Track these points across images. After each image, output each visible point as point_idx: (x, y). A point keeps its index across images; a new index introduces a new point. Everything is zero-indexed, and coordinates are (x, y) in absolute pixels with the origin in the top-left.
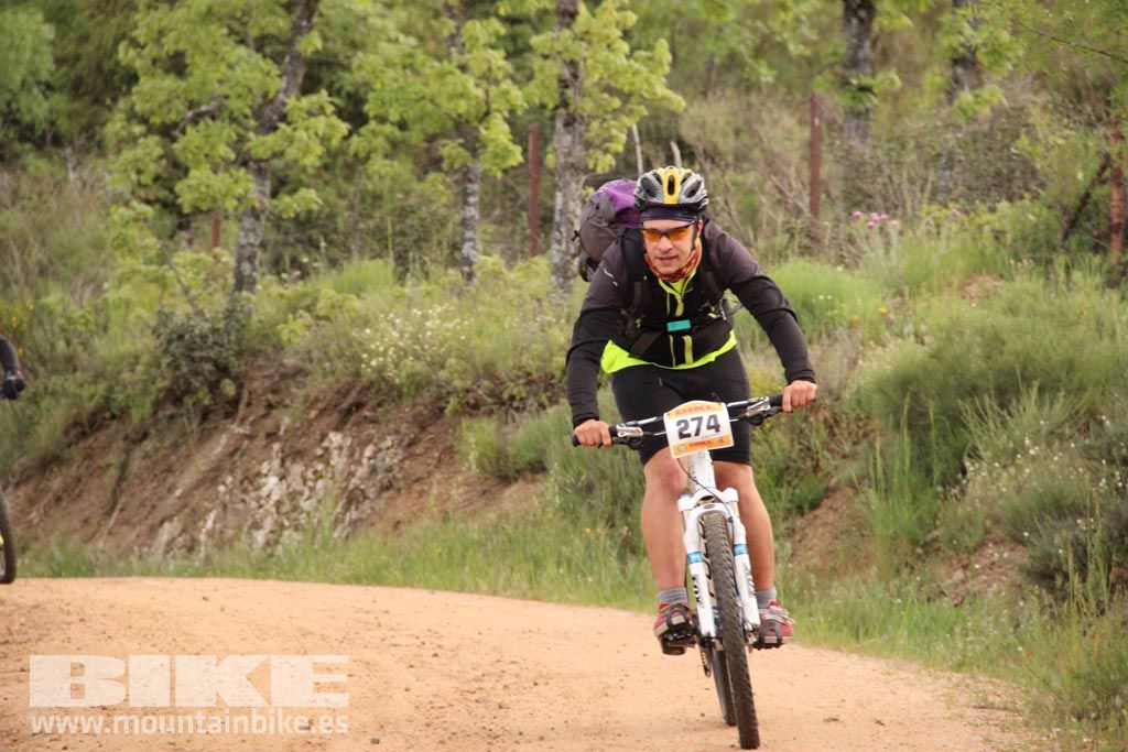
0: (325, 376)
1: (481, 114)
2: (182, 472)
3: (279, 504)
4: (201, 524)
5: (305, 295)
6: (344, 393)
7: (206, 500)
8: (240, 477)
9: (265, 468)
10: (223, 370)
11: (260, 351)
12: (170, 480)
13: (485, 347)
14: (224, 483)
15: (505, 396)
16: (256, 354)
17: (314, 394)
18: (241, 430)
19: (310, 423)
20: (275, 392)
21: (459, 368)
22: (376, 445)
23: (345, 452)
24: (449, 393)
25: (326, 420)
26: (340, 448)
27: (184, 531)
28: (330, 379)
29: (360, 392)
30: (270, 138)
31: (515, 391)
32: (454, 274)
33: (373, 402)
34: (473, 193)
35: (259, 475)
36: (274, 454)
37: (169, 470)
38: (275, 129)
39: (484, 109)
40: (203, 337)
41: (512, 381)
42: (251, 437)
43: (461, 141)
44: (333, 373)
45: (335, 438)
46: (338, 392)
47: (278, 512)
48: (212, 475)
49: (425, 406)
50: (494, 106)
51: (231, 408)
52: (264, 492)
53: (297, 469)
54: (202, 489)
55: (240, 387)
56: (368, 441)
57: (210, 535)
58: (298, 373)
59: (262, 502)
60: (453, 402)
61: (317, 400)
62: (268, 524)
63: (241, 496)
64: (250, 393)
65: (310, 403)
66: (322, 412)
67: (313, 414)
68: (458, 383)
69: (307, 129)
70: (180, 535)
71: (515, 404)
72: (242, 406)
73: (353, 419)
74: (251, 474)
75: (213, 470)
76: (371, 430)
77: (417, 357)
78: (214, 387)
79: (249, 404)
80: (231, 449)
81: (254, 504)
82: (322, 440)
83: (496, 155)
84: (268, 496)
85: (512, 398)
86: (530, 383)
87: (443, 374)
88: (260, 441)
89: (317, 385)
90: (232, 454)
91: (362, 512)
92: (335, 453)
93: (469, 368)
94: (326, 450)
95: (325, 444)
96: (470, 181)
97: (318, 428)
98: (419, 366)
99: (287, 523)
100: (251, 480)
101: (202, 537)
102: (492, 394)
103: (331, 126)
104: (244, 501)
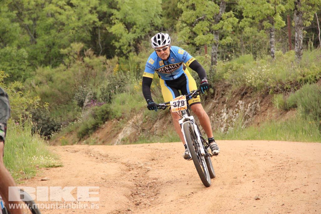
0: (236, 86)
1: (274, 14)
3: (227, 120)
5: (230, 65)
6: (242, 90)
8: (216, 114)
9: (222, 111)
13: (279, 75)
14: (212, 116)
15: (285, 88)
16: (218, 81)
18: (216, 102)
19: (233, 98)
20: (223, 91)
21: (272, 81)
22: (251, 103)
23: (243, 105)
24: (270, 88)
25: (238, 97)
26: (242, 105)
28: (238, 87)
29: (246, 89)
30: (218, 25)
31: (288, 87)
32: (269, 57)
33: (250, 92)
34: (273, 35)
35: (221, 113)
36: (224, 107)
38: (219, 22)
39: (274, 12)
41: (287, 84)
42: (218, 103)
43: (269, 21)
44: (238, 85)
45: (240, 102)
46: (240, 90)
47: (227, 122)
49: (264, 92)
50: (277, 11)
51: (213, 96)
52: (223, 117)
53: (231, 111)
55: (214, 90)
56: (249, 102)
58: (229, 85)
59: (222, 120)
60: (271, 90)
61: (235, 92)
62: (225, 125)
63: (217, 119)
64: (217, 91)
65: (233, 93)
66: (236, 95)
67: (234, 96)
68: (272, 85)
69: (227, 21)
71: (288, 90)
72: (215, 95)
73: (245, 96)
74: (219, 113)
75: (209, 112)
76: (250, 99)
77: (261, 79)
79: (217, 95)
80: (213, 106)
81: (220, 121)
82: (237, 103)
83: (278, 24)
84: (224, 118)
85: (287, 88)
86: (291, 84)
87: (268, 83)
88: (221, 104)
89: (235, 88)
90: (214, 108)
91: (249, 121)
92: (241, 106)
93: (275, 81)
94: (238, 105)
95: (238, 104)
96: (272, 31)
97: (236, 100)
98: (261, 82)
99: (229, 125)
100: (219, 114)
102: (281, 88)
103: (234, 20)
104: (218, 120)
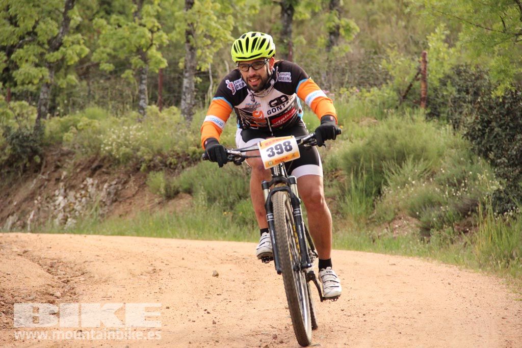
0: (83, 154)
1: (148, 45)
2: (15, 195)
3: (64, 208)
4: (27, 216)
5: (70, 120)
6: (92, 162)
7: (29, 206)
8: (45, 197)
9: (57, 192)
10: (35, 152)
11: (50, 144)
12: (9, 199)
13: (157, 143)
14: (37, 199)
15: (168, 163)
16: (49, 145)
17: (78, 162)
18: (44, 177)
19: (77, 174)
20: (59, 161)
21: (146, 151)
22: (109, 183)
23: (95, 186)
24: (141, 162)
25: (84, 173)
26: (93, 185)
27: (19, 219)
28: (85, 156)
29: (100, 161)
30: (56, 53)
31: (173, 160)
32: (134, 114)
33: (108, 165)
34: (144, 79)
35: (54, 195)
36: (61, 187)
37: (8, 195)
38: (57, 49)
39: (150, 43)
40: (28, 137)
41: (171, 156)
42: (49, 180)
43: (140, 56)
44: (86, 153)
45: (90, 181)
46: (89, 161)
47: (64, 211)
48: (31, 196)
49: (131, 167)
50: (154, 42)
51: (37, 169)
52: (57, 203)
53: (72, 194)
54: (27, 202)
55: (42, 159)
56: (105, 181)
57: (32, 221)
58: (69, 154)
59: (56, 207)
60: (144, 166)
61: (80, 165)
62: (61, 216)
63: (46, 204)
64: (46, 162)
65: (76, 166)
66: (82, 170)
67: (78, 170)
68: (146, 157)
69: (72, 50)
70: (17, 221)
71: (172, 166)
72: (43, 167)
73: (98, 172)
74: (51, 195)
75: (31, 194)
76: (106, 177)
77: (127, 147)
78: (31, 159)
79: (46, 167)
80: (39, 185)
81: (53, 208)
82: (83, 181)
83: (156, 63)
84: (59, 204)
85: (171, 164)
86: (179, 157)
87: (139, 154)
88: (53, 182)
89: (80, 157)
90: (40, 187)
91: (104, 211)
92: (90, 186)
93: (151, 152)
94: (85, 185)
95: (85, 183)
96: (143, 74)
97: (81, 176)
98: (128, 150)
99: (69, 216)
100: (52, 198)
101: (29, 222)
102: (161, 162)
103: (82, 49)
104: (48, 207)
